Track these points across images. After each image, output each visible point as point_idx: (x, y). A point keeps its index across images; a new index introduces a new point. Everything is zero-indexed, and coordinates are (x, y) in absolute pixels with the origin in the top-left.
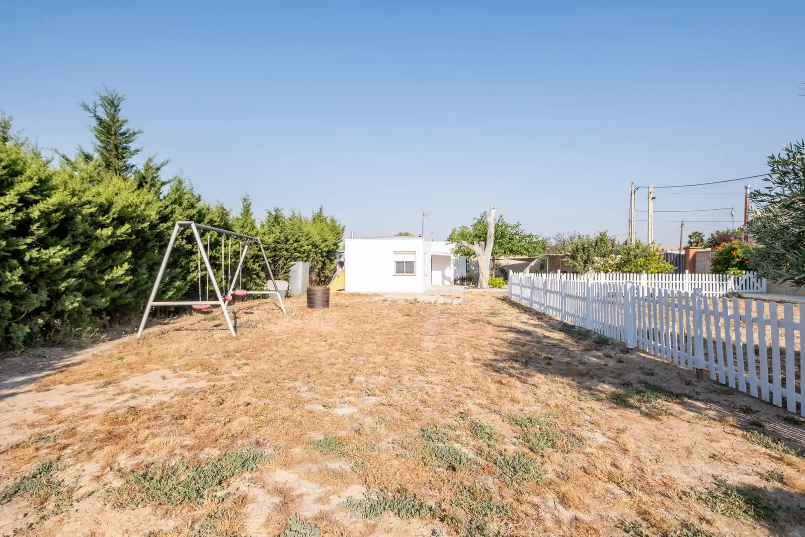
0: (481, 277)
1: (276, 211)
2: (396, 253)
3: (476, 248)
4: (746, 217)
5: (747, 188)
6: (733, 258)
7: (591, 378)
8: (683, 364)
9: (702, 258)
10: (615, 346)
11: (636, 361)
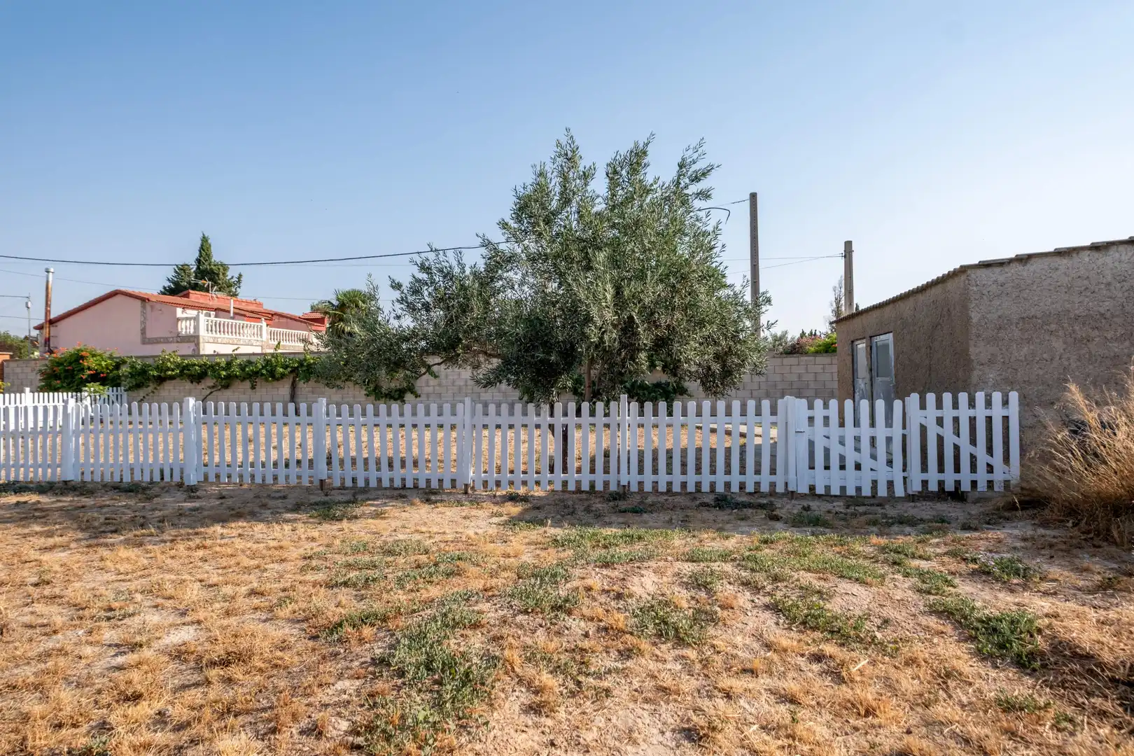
4: (47, 312)
5: (48, 272)
6: (82, 370)
7: (253, 516)
8: (293, 481)
9: (18, 370)
10: (163, 488)
11: (232, 493)
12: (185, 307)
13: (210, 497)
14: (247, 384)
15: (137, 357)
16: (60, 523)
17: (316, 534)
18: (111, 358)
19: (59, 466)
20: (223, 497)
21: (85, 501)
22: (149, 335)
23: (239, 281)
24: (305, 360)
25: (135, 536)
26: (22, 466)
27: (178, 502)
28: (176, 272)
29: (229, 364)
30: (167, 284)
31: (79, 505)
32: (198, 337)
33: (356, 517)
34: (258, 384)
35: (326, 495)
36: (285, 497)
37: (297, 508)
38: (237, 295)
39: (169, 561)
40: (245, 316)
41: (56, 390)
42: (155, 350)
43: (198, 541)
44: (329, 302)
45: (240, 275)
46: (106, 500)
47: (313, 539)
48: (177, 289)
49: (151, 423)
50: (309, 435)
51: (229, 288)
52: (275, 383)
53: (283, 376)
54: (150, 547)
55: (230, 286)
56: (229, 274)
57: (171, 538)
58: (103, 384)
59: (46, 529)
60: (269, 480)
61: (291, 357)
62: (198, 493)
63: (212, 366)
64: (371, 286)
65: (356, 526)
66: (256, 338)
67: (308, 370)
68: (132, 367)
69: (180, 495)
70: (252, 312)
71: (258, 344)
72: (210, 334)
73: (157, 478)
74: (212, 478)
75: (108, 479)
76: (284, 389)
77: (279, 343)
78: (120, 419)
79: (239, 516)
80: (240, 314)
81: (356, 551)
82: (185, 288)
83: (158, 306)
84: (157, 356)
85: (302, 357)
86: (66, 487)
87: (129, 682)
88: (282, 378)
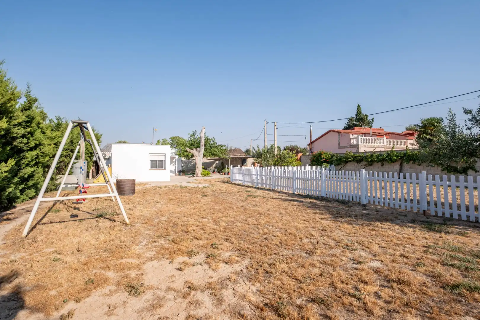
0: (197, 170)
1: (57, 119)
2: (151, 154)
3: (194, 152)
4: (311, 140)
5: (311, 126)
6: (321, 158)
7: (392, 221)
8: (409, 209)
9: (304, 159)
10: (353, 204)
11: (381, 210)
12: (353, 134)
13: (372, 210)
14: (380, 164)
15: (338, 154)
16: (324, 211)
17: (427, 236)
18: (330, 154)
19: (320, 191)
20: (377, 211)
21: (329, 204)
22: (341, 145)
23: (373, 121)
24: (407, 153)
25: (348, 220)
26: (310, 190)
27: (360, 210)
28: (348, 121)
29: (372, 156)
30: (345, 125)
31: (327, 205)
32: (358, 145)
33: (448, 233)
34: (385, 164)
35: (428, 218)
36: (406, 216)
37: (413, 221)
38: (372, 127)
39: (362, 233)
40: (376, 135)
41: (314, 165)
42: (344, 151)
43: (372, 227)
44: (417, 125)
45: (373, 118)
46: (335, 205)
47: (426, 238)
48: (349, 127)
49: (345, 178)
50: (417, 189)
51: (369, 124)
52: (393, 164)
53: (396, 161)
54: (354, 226)
55: (369, 123)
56: (369, 119)
57: (361, 224)
58: (327, 164)
59: (320, 212)
60: (397, 207)
61: (400, 152)
62: (367, 208)
63: (365, 157)
64: (451, 114)
65: (450, 237)
66: (381, 144)
67: (408, 158)
68: (337, 157)
69: (360, 208)
70: (380, 133)
71: (382, 146)
72: (363, 144)
73: (351, 199)
74: (372, 203)
75: (334, 197)
76: (397, 166)
77: (394, 146)
78: (332, 176)
79: (386, 220)
80: (374, 134)
81: (454, 250)
82: (352, 127)
83: (343, 134)
84: (344, 153)
85: (405, 152)
86: (322, 199)
87: (362, 276)
88: (395, 161)
